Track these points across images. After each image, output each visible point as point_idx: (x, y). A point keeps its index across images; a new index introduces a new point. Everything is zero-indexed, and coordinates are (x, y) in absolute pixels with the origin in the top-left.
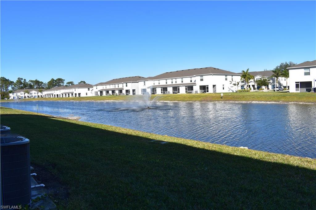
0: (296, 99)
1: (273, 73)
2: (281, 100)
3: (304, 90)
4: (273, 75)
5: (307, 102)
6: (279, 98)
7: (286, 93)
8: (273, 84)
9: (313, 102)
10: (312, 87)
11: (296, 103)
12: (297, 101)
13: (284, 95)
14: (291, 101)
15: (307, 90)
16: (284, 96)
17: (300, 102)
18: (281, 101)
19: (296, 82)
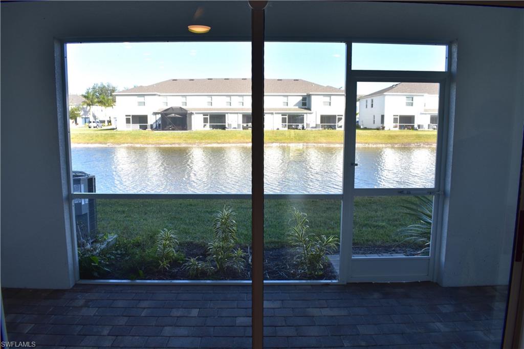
0: (130, 140)
1: (84, 99)
2: (108, 141)
3: (137, 126)
4: (84, 102)
5: (145, 144)
6: (106, 138)
7: (112, 132)
8: (84, 116)
9: (153, 144)
10: (147, 123)
11: (130, 145)
12: (132, 143)
13: (111, 134)
14: (124, 143)
15: (141, 127)
16: (113, 136)
17: (136, 143)
18: (109, 143)
19: (126, 116)
